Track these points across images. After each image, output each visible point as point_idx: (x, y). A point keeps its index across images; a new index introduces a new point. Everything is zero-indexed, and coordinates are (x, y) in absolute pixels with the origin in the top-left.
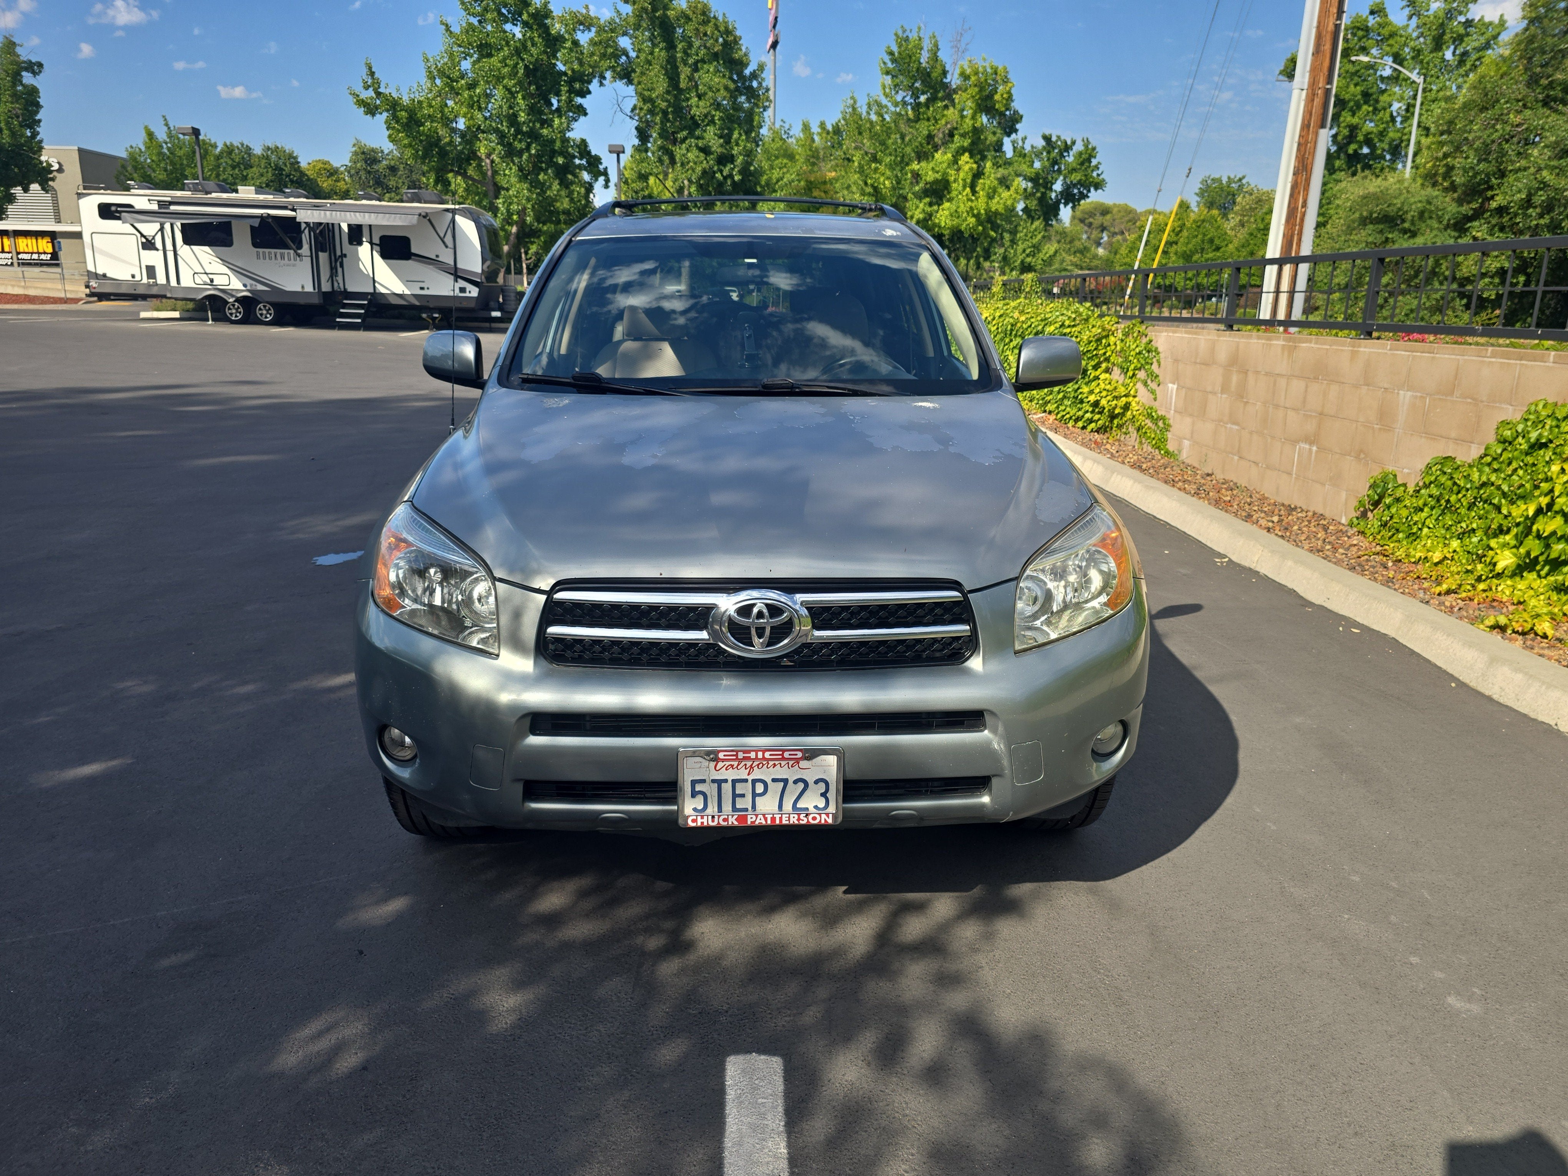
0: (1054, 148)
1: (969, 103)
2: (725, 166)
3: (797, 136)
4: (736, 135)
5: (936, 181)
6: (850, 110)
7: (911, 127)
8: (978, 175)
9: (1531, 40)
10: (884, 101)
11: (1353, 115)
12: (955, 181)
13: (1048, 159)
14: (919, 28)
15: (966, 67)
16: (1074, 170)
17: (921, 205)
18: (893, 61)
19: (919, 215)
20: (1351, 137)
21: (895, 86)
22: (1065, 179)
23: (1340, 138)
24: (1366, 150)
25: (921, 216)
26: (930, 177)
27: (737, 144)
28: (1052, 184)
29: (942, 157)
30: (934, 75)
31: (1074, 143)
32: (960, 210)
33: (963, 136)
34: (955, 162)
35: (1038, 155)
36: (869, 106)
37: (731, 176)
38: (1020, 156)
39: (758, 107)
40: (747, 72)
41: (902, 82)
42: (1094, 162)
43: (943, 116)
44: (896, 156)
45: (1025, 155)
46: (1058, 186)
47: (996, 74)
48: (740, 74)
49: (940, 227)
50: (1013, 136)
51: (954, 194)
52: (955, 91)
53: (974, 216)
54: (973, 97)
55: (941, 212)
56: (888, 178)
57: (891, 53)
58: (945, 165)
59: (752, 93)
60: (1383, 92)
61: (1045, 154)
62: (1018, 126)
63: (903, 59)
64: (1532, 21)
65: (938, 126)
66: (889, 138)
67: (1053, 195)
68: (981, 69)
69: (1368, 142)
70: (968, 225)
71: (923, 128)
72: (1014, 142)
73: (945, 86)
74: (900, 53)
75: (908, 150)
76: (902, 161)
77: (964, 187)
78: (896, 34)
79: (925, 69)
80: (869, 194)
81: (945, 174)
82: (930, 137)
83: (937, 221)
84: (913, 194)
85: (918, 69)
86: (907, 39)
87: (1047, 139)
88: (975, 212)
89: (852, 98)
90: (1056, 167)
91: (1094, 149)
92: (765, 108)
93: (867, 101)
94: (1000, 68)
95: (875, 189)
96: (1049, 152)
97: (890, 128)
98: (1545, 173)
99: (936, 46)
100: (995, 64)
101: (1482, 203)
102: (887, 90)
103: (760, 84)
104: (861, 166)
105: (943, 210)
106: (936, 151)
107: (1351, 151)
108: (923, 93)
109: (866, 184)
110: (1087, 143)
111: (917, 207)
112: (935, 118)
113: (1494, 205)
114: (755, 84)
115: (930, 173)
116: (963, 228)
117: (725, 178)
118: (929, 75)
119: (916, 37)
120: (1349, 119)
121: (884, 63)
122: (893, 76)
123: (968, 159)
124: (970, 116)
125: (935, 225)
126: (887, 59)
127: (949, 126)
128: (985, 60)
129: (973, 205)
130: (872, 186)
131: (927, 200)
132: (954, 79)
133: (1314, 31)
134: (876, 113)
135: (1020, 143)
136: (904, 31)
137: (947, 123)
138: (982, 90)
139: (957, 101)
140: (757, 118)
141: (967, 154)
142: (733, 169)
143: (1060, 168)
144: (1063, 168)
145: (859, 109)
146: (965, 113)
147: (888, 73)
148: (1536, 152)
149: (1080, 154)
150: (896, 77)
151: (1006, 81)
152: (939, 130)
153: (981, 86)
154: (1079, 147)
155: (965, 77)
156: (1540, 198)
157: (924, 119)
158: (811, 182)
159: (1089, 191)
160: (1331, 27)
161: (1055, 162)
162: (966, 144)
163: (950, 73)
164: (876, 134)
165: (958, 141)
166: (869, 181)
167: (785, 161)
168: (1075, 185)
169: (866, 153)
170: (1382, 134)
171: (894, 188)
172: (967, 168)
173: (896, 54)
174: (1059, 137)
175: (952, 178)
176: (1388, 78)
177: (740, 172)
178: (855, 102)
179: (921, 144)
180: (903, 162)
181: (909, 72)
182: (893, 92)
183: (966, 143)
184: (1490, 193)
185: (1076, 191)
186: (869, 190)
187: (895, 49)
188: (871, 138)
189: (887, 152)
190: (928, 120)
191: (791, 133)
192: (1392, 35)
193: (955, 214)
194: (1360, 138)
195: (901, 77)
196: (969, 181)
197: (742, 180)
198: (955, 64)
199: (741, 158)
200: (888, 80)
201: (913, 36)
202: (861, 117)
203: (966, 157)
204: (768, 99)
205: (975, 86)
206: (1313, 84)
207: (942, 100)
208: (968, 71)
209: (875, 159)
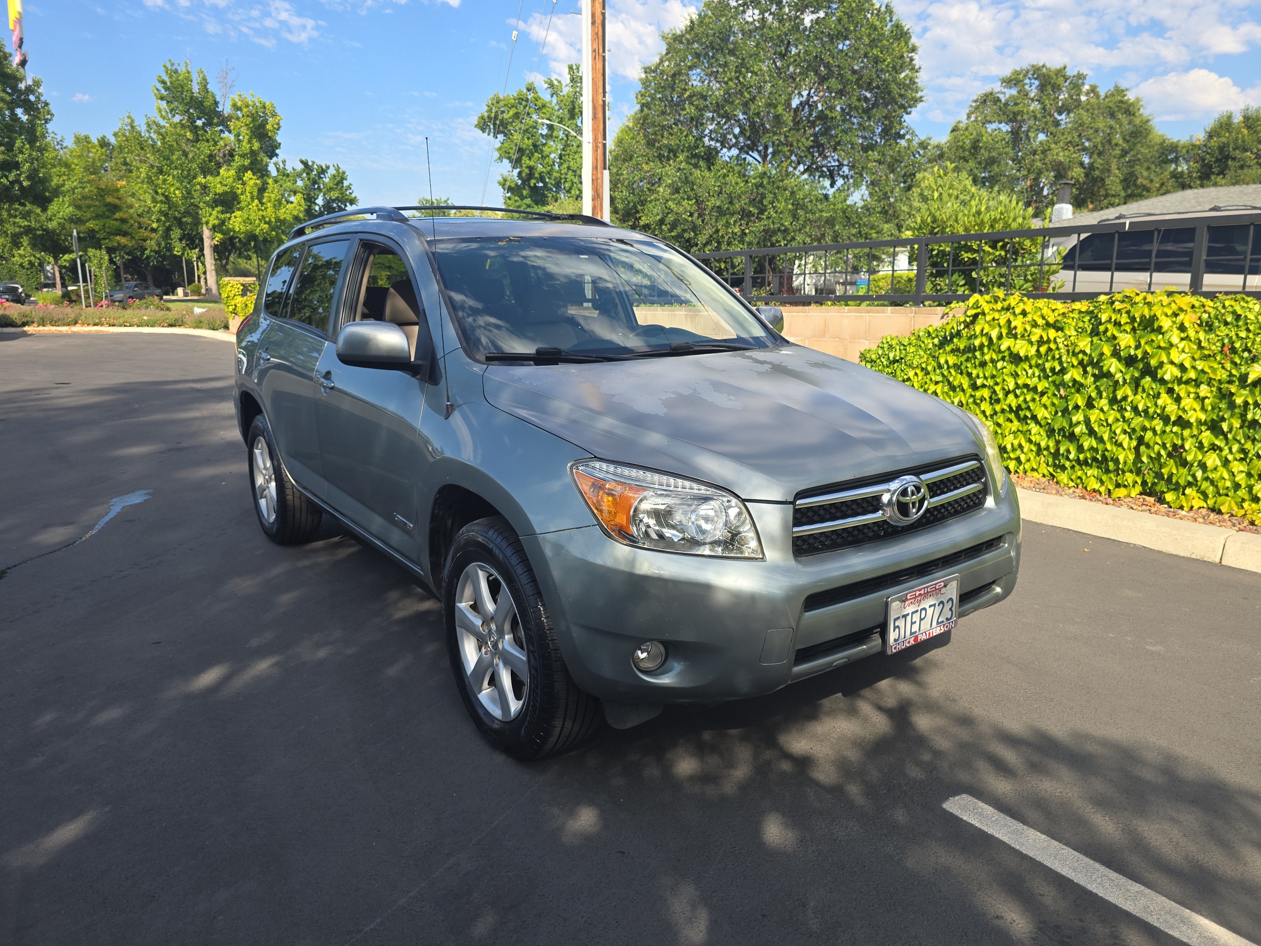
0: (312, 171)
1: (244, 130)
2: (10, 172)
3: (70, 146)
4: (18, 143)
5: (225, 193)
6: (129, 127)
7: (193, 146)
8: (262, 190)
9: (645, 118)
10: (163, 123)
11: (530, 159)
12: (242, 194)
13: (309, 179)
14: (186, 64)
15: (237, 100)
16: (331, 189)
17: (215, 213)
18: (167, 89)
19: (213, 221)
20: (531, 176)
21: (171, 110)
22: (324, 195)
23: (524, 175)
24: (541, 185)
25: (216, 222)
26: (220, 189)
27: (21, 152)
28: (315, 199)
29: (227, 173)
30: (207, 104)
31: (328, 167)
32: (251, 218)
33: (243, 156)
34: (240, 178)
35: (299, 175)
36: (149, 125)
37: (17, 181)
38: (284, 175)
39: (40, 119)
40: (22, 86)
41: (177, 107)
42: (346, 183)
43: (221, 139)
44: (183, 171)
45: (288, 175)
46: (320, 201)
47: (265, 108)
48: (15, 89)
49: (234, 231)
50: (275, 159)
51: (243, 204)
52: (230, 118)
53: (266, 223)
54: (247, 125)
55: (233, 219)
56: (178, 189)
57: (163, 82)
58: (231, 180)
59: (29, 107)
60: (544, 145)
61: (305, 175)
62: (277, 151)
63: (175, 88)
64: (643, 105)
65: (218, 147)
66: (173, 154)
67: (317, 208)
68: (250, 103)
69: (542, 179)
70: (262, 230)
71: (205, 148)
72: (276, 164)
73: (219, 115)
74: (171, 83)
75: (194, 166)
76: (189, 175)
77: (252, 199)
78: (165, 66)
79: (197, 98)
80: (161, 202)
81: (232, 187)
82: (211, 157)
83: (231, 226)
84: (204, 203)
85: (191, 98)
86: (176, 72)
87: (305, 163)
88: (267, 219)
89: (129, 117)
90: (316, 186)
91: (344, 173)
92: (47, 121)
93: (145, 121)
94: (268, 104)
95: (167, 197)
96: (308, 174)
97: (172, 146)
98: (670, 203)
99: (205, 79)
100: (263, 100)
101: (634, 223)
102: (164, 113)
103: (38, 98)
104: (149, 177)
105: (236, 217)
106: (220, 167)
107: (532, 185)
108: (200, 118)
109: (156, 193)
110: (338, 169)
111: (211, 215)
112: (213, 140)
113: (642, 223)
114: (32, 98)
115: (219, 186)
116: (257, 232)
117: (12, 183)
118: (201, 103)
119: (184, 70)
120: (528, 162)
121: (158, 90)
122: (168, 102)
123: (251, 176)
124: (246, 140)
125: (230, 230)
126: (160, 86)
127: (228, 148)
128: (253, 96)
129: (264, 213)
130: (163, 194)
131: (220, 208)
132: (226, 108)
133: (591, 103)
134: (155, 132)
135: (282, 166)
136: (172, 65)
137: (226, 145)
138: (254, 120)
139: (232, 128)
140: (39, 128)
141: (249, 172)
142: (19, 175)
143: (319, 187)
144: (322, 187)
145: (138, 128)
146: (241, 138)
147: (162, 98)
148: (661, 190)
149: (334, 176)
150: (172, 103)
151: (274, 115)
152: (219, 150)
153: (254, 117)
154: (332, 171)
155: (236, 107)
156: (671, 218)
157: (203, 140)
158: (102, 190)
159: (346, 206)
160: (601, 102)
161: (315, 182)
162: (246, 164)
163: (221, 103)
164: (159, 150)
165: (238, 161)
166: (160, 191)
167: (63, 169)
168: (334, 201)
169: (152, 166)
170: (549, 173)
171: (185, 198)
172: (252, 183)
173: (168, 84)
174: (313, 162)
175: (239, 191)
176: (546, 135)
177: (28, 178)
178: (133, 121)
179: (204, 161)
180: (190, 177)
181: (183, 100)
182: (170, 116)
183: (247, 162)
184: (638, 215)
185: (335, 205)
186: (160, 198)
187: (167, 79)
188: (153, 154)
189: (173, 166)
190: (208, 141)
191: (65, 145)
192: (544, 106)
193: (247, 221)
194: (537, 175)
195: (176, 104)
196: (255, 194)
197: (30, 187)
198: (225, 97)
199: (27, 165)
200: (163, 104)
201: (182, 69)
202: (140, 135)
203: (249, 174)
204: (49, 113)
205: (248, 116)
206: (595, 139)
207: (218, 125)
208: (239, 104)
209: (161, 171)
